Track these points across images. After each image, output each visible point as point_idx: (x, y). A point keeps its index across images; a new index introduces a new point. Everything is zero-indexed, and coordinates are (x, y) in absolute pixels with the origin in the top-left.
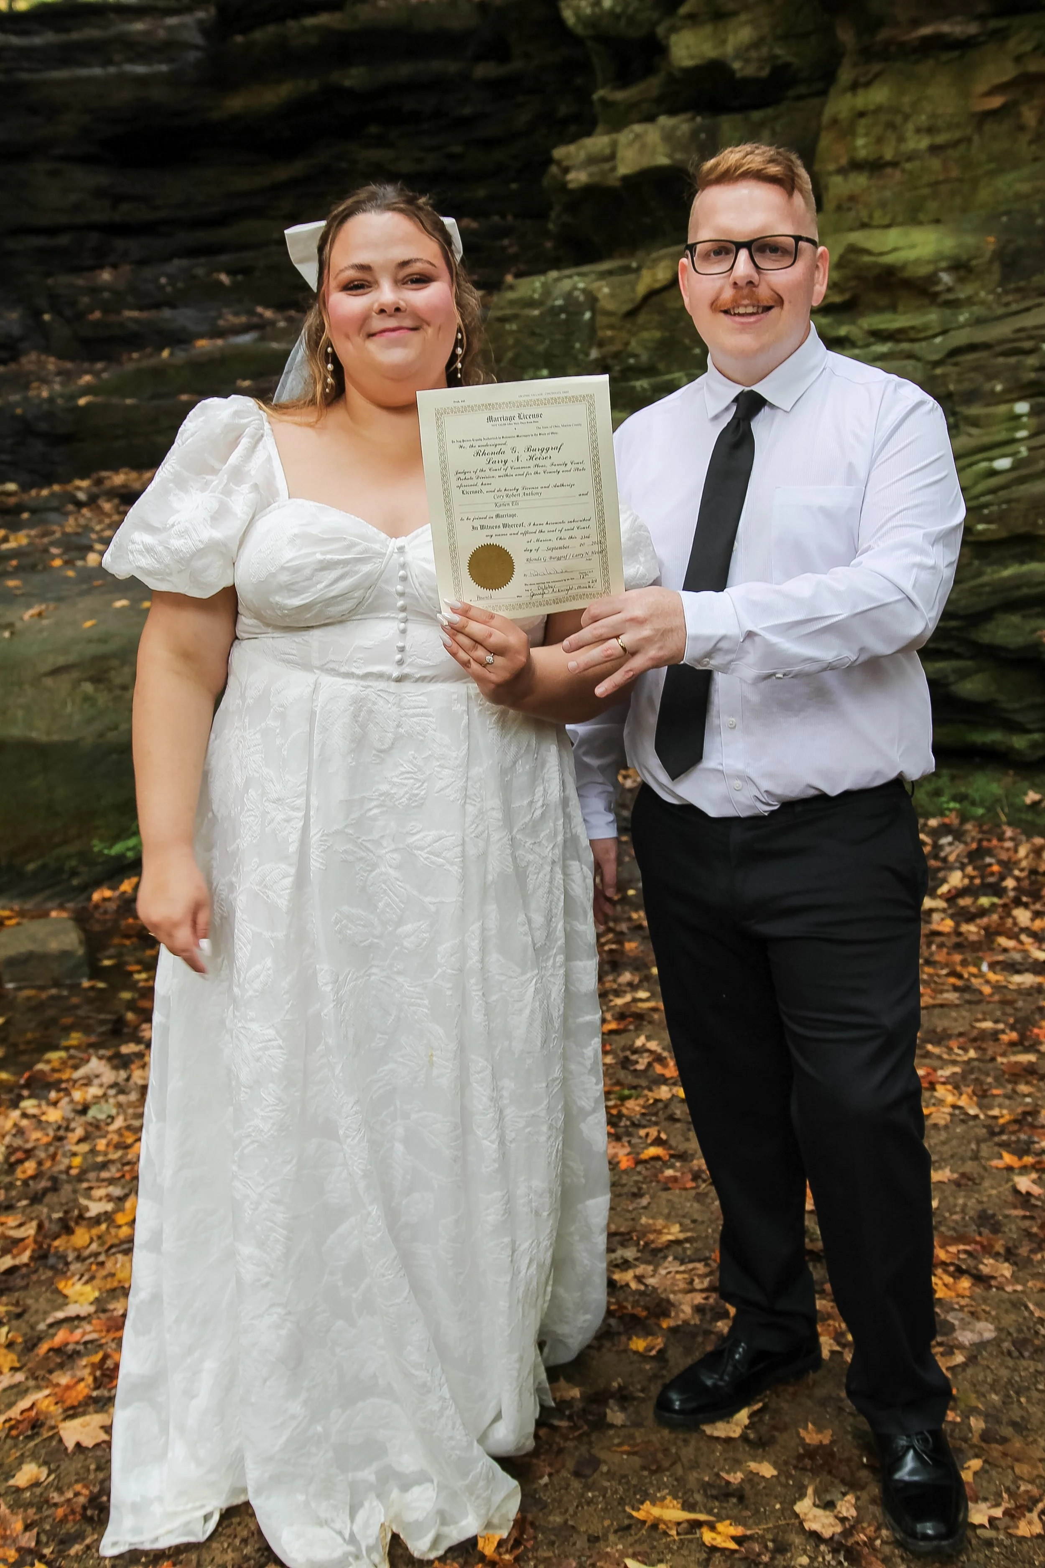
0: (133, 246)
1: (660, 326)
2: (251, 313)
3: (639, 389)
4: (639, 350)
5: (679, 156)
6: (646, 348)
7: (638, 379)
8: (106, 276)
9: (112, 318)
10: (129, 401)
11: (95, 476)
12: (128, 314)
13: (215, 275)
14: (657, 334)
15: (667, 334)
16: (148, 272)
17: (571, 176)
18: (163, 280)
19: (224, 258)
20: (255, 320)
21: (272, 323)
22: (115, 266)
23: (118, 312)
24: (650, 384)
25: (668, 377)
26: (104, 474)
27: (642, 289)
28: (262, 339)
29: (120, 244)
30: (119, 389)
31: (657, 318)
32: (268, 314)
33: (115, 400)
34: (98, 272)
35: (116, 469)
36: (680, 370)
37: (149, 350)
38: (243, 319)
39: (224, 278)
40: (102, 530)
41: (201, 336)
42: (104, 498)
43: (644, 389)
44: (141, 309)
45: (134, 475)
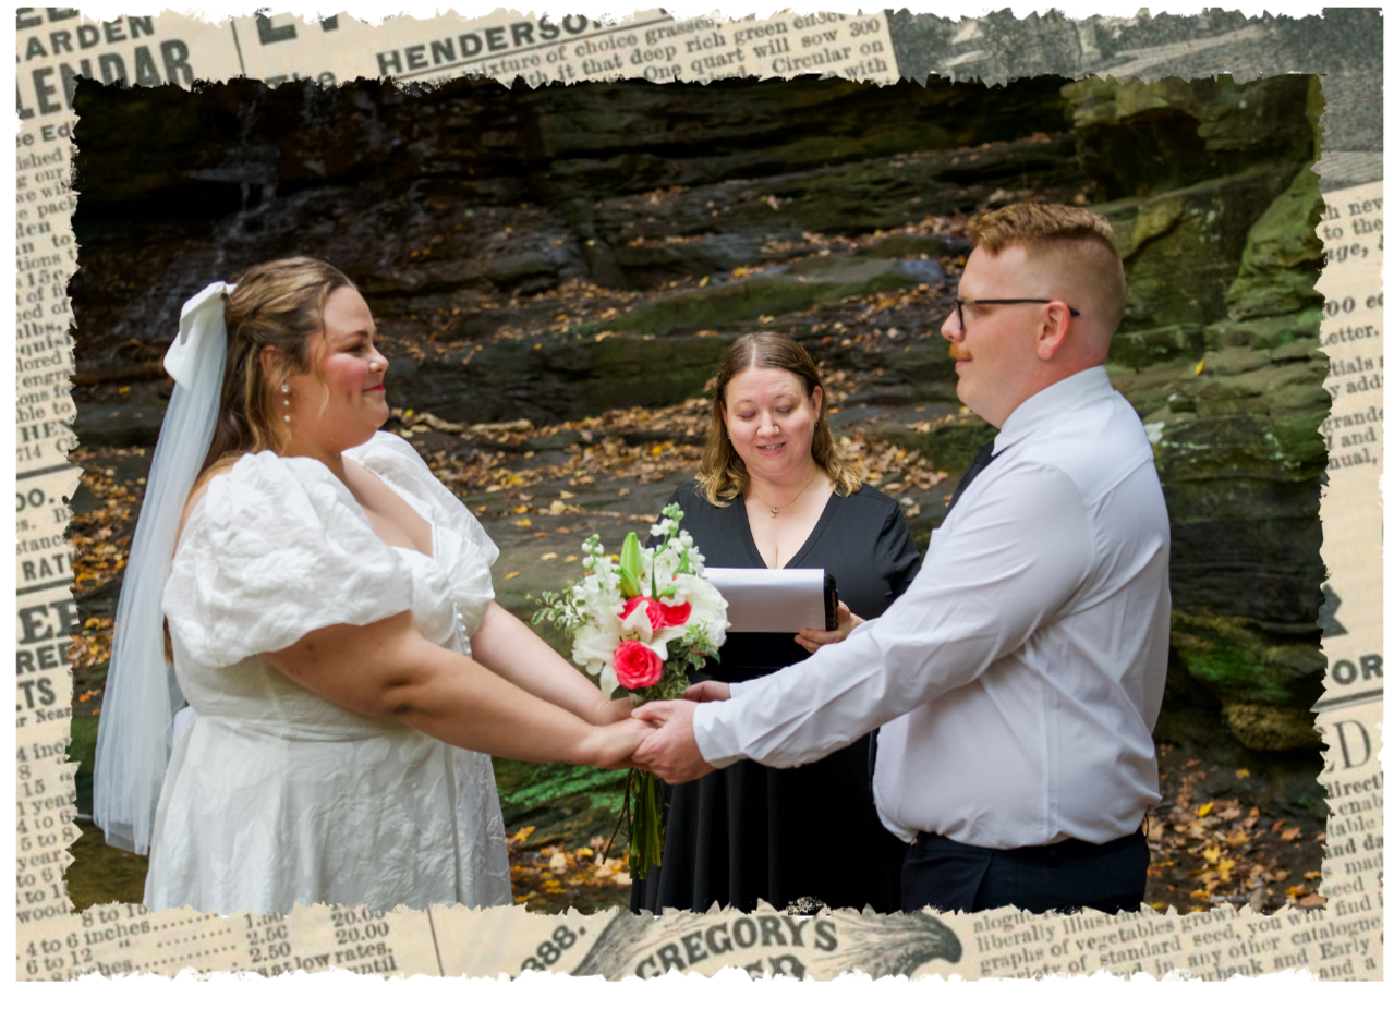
0: (687, 167)
1: (1158, 275)
2: (797, 238)
3: (1133, 341)
4: (1134, 300)
5: (1175, 98)
6: (1143, 298)
7: (1134, 330)
8: (654, 199)
9: (655, 244)
10: (647, 338)
11: (605, 414)
12: (671, 240)
13: (764, 199)
14: (1154, 284)
15: (1164, 283)
16: (696, 196)
17: (1077, 115)
18: (710, 204)
19: (776, 180)
20: (802, 246)
21: (816, 250)
22: (666, 189)
23: (661, 238)
24: (1144, 337)
25: (1163, 330)
26: (615, 412)
27: (1138, 236)
28: (791, 271)
29: (673, 165)
30: (638, 325)
31: (1154, 266)
32: (815, 239)
33: (633, 336)
34: (646, 196)
35: (627, 407)
36: (1175, 323)
37: (688, 278)
38: (788, 246)
39: (773, 202)
40: (582, 476)
41: (742, 265)
42: (608, 438)
43: (1139, 342)
44: (683, 234)
45: (645, 413)
